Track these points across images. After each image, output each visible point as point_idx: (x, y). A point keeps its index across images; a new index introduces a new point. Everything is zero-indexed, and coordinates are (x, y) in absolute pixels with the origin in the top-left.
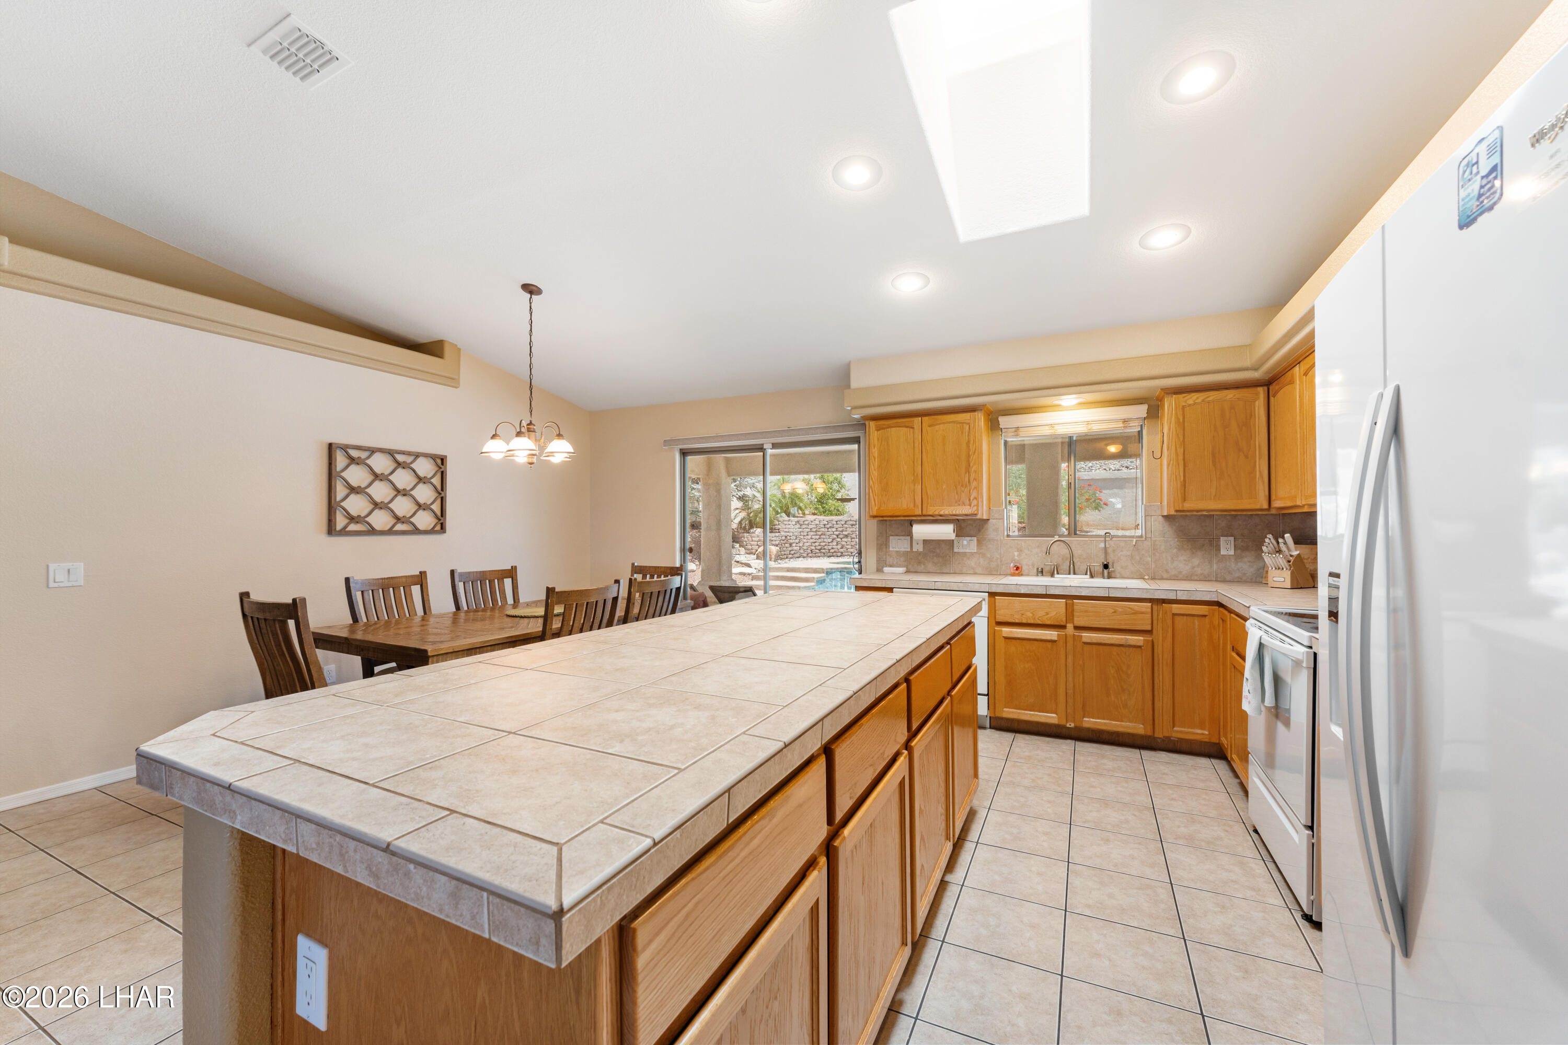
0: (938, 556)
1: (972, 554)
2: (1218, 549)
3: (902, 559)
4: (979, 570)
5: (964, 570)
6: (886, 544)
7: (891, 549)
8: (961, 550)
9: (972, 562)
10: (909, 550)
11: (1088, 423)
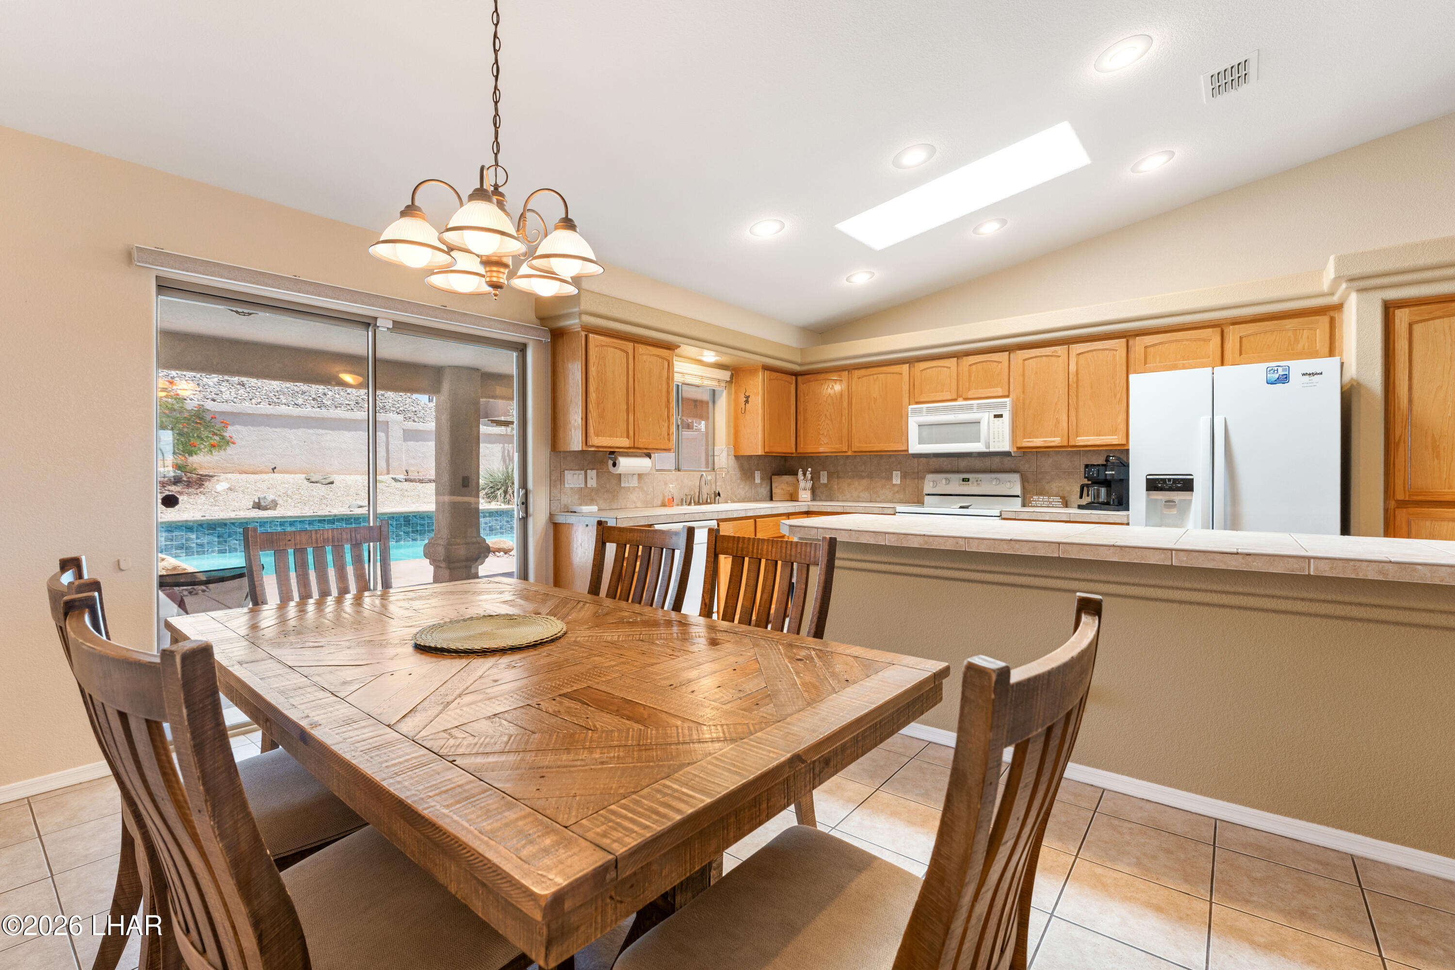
0: (608, 491)
1: (634, 488)
2: (754, 480)
3: (577, 497)
4: (639, 504)
5: (628, 506)
6: (561, 480)
7: (566, 486)
8: (627, 485)
9: (633, 497)
10: (583, 486)
11: (702, 377)
